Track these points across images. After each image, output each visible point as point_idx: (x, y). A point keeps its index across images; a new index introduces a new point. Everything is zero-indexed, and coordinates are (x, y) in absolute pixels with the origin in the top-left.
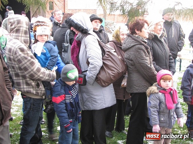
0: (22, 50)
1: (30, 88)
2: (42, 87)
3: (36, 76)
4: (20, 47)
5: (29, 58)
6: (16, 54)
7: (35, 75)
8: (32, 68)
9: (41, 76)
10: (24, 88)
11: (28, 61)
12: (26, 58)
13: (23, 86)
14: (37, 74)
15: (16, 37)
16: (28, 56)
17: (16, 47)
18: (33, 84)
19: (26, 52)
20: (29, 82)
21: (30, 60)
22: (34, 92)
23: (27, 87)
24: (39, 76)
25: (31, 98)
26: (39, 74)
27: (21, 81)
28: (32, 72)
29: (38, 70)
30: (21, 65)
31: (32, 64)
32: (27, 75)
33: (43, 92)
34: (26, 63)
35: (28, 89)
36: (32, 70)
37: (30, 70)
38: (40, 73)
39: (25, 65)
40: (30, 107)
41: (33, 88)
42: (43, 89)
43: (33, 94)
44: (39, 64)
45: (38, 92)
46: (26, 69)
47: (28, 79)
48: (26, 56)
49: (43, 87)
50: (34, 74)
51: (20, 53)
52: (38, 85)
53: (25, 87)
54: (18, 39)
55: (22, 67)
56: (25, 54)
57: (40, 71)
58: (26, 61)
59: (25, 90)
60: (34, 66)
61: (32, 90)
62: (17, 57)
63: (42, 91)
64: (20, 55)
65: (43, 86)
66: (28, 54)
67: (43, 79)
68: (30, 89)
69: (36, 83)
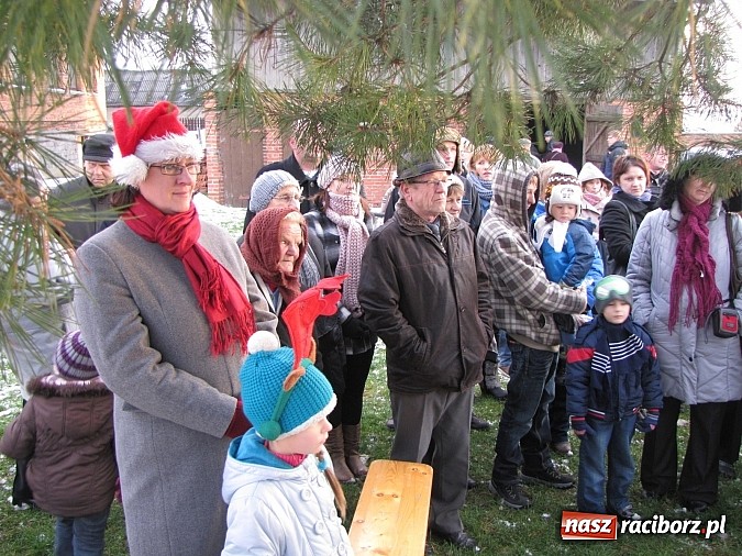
0: (506, 243)
1: (525, 325)
2: (550, 326)
3: (536, 302)
4: (501, 237)
5: (521, 262)
6: (492, 251)
7: (532, 300)
8: (526, 284)
9: (546, 301)
10: (511, 324)
11: (517, 269)
12: (513, 263)
13: (510, 319)
14: (536, 299)
15: (498, 212)
16: (518, 257)
17: (494, 237)
18: (530, 317)
19: (513, 249)
20: (521, 313)
21: (521, 266)
22: (533, 335)
23: (519, 321)
24: (542, 302)
25: (524, 347)
26: (541, 298)
27: (507, 307)
28: (526, 293)
29: (541, 289)
30: (502, 275)
31: (527, 274)
32: (516, 300)
33: (552, 337)
34: (512, 273)
35: (519, 328)
36: (526, 289)
37: (522, 288)
38: (544, 295)
39: (512, 277)
40: (524, 366)
41: (530, 326)
42: (554, 331)
43: (531, 338)
44: (543, 274)
45: (541, 335)
46: (513, 285)
47: (518, 307)
48: (513, 257)
49: (554, 327)
50: (530, 297)
51: (501, 250)
52: (541, 322)
53: (514, 321)
54: (503, 217)
55: (506, 281)
56: (511, 253)
57: (544, 291)
58: (513, 268)
59: (514, 327)
60: (530, 281)
61: (528, 329)
62: (496, 257)
63: (549, 334)
64: (500, 254)
65: (553, 323)
66: (518, 252)
67: (552, 309)
68: (523, 328)
69: (538, 317)
